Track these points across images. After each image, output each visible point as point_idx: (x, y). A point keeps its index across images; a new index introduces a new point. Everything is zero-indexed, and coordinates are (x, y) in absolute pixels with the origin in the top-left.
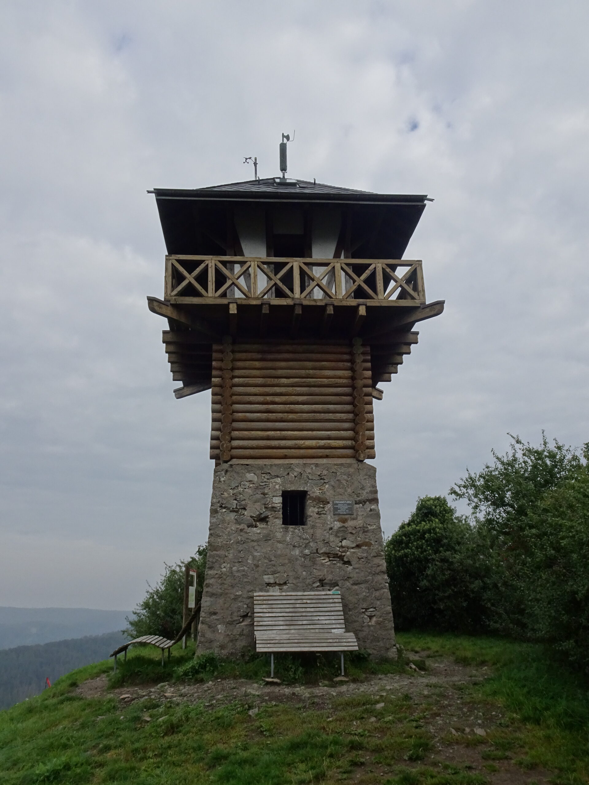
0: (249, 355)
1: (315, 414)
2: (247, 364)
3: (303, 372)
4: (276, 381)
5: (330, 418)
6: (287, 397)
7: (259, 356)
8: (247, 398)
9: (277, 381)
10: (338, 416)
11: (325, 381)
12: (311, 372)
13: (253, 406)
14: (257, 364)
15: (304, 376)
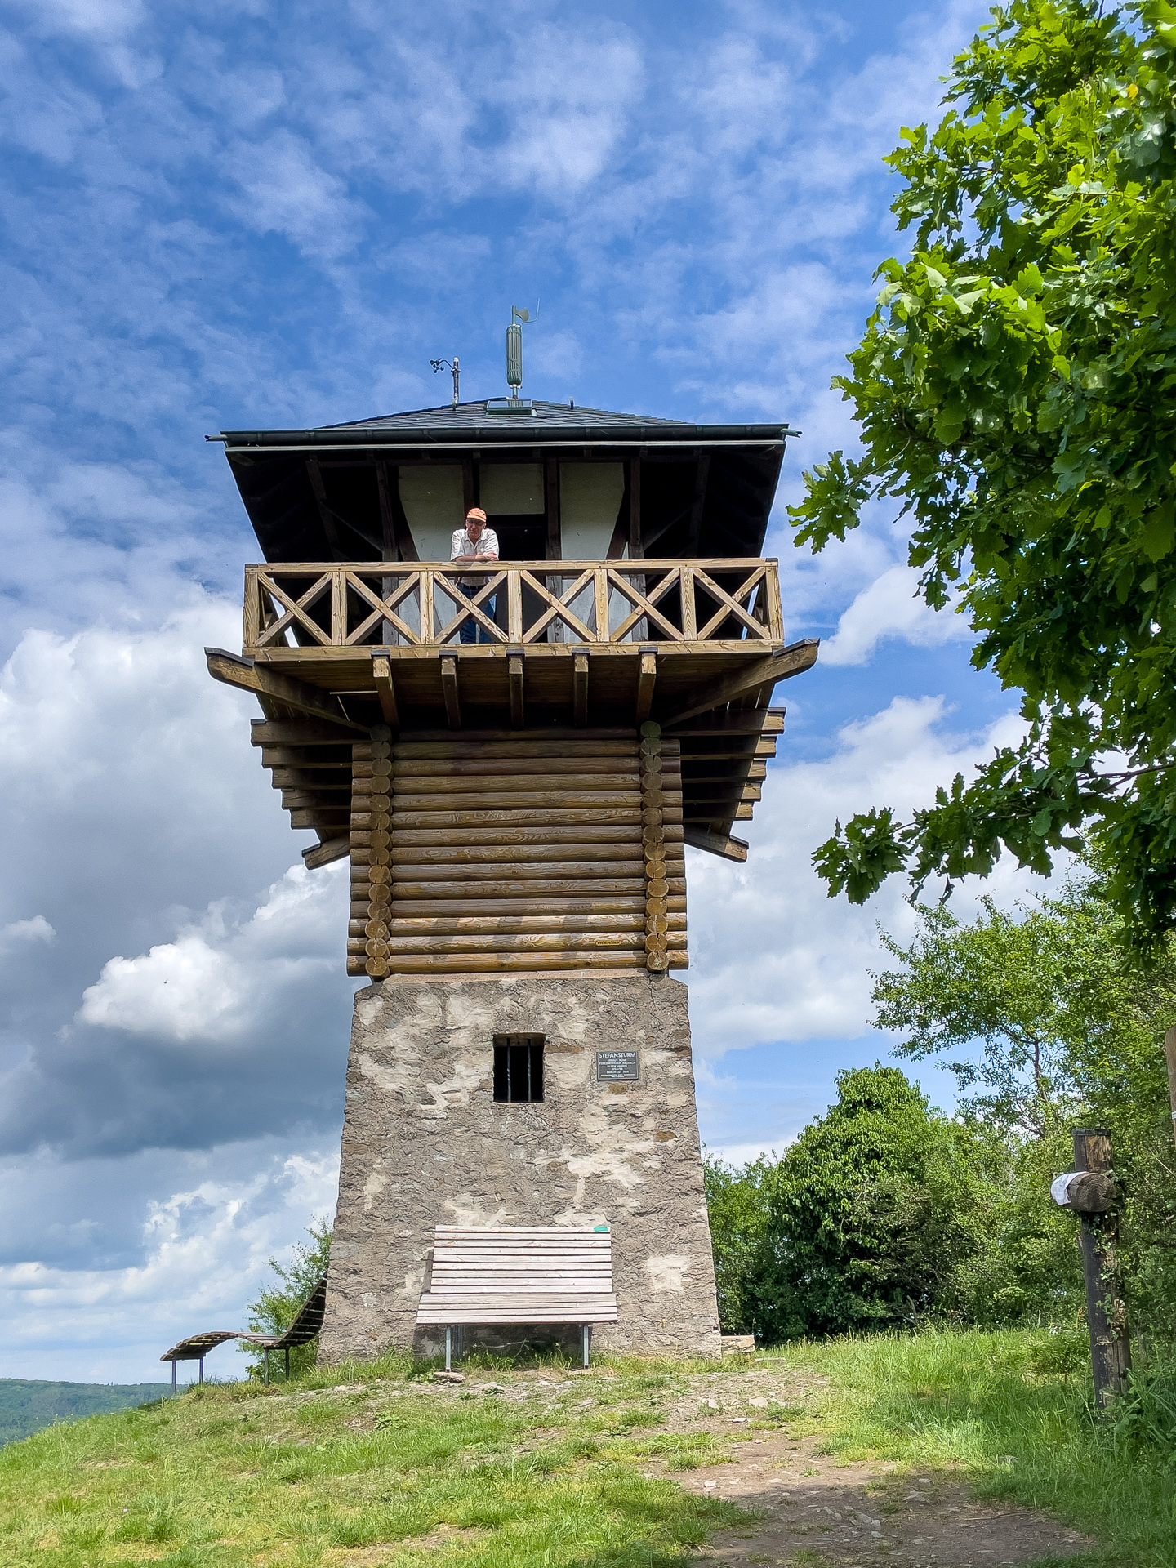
0: (428, 766)
1: (564, 881)
2: (423, 782)
3: (538, 797)
4: (482, 816)
5: (593, 887)
6: (507, 848)
7: (448, 766)
8: (424, 853)
9: (486, 815)
10: (612, 883)
11: (587, 814)
12: (557, 795)
13: (434, 867)
14: (445, 782)
15: (540, 804)
